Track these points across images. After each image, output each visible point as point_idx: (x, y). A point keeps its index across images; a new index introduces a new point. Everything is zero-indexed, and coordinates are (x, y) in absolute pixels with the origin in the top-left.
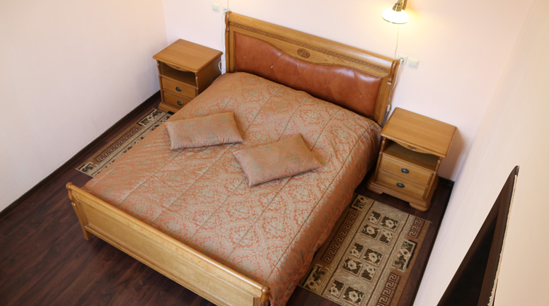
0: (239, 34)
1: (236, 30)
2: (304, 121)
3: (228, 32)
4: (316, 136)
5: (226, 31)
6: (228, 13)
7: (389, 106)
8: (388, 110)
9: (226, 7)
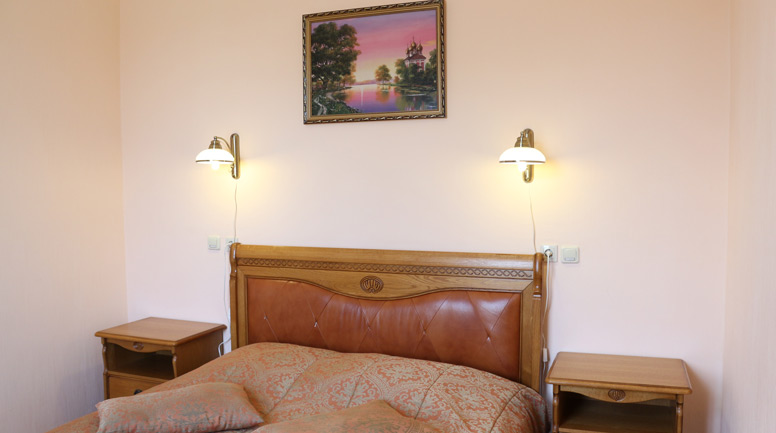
0: (255, 278)
1: (248, 273)
2: (389, 378)
3: (234, 278)
4: (417, 399)
5: (231, 276)
6: (235, 247)
7: (545, 351)
8: (545, 360)
9: (231, 238)
